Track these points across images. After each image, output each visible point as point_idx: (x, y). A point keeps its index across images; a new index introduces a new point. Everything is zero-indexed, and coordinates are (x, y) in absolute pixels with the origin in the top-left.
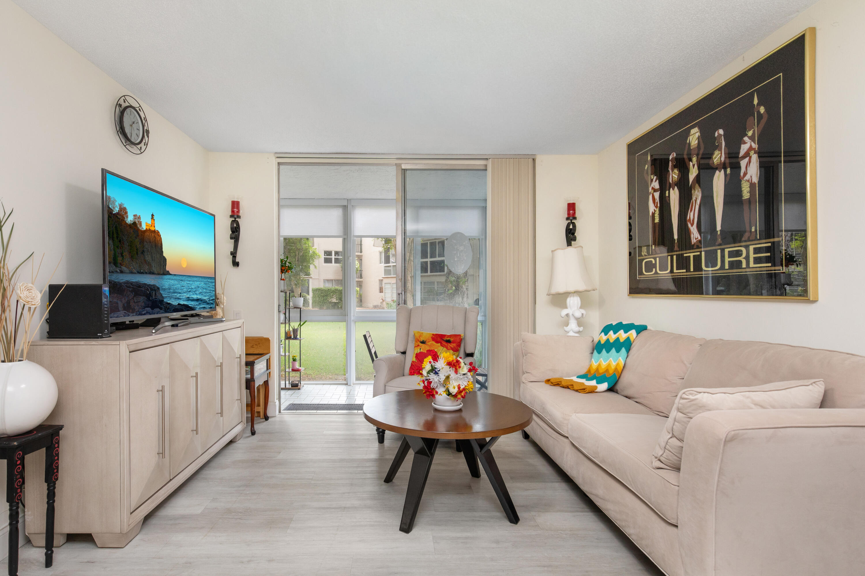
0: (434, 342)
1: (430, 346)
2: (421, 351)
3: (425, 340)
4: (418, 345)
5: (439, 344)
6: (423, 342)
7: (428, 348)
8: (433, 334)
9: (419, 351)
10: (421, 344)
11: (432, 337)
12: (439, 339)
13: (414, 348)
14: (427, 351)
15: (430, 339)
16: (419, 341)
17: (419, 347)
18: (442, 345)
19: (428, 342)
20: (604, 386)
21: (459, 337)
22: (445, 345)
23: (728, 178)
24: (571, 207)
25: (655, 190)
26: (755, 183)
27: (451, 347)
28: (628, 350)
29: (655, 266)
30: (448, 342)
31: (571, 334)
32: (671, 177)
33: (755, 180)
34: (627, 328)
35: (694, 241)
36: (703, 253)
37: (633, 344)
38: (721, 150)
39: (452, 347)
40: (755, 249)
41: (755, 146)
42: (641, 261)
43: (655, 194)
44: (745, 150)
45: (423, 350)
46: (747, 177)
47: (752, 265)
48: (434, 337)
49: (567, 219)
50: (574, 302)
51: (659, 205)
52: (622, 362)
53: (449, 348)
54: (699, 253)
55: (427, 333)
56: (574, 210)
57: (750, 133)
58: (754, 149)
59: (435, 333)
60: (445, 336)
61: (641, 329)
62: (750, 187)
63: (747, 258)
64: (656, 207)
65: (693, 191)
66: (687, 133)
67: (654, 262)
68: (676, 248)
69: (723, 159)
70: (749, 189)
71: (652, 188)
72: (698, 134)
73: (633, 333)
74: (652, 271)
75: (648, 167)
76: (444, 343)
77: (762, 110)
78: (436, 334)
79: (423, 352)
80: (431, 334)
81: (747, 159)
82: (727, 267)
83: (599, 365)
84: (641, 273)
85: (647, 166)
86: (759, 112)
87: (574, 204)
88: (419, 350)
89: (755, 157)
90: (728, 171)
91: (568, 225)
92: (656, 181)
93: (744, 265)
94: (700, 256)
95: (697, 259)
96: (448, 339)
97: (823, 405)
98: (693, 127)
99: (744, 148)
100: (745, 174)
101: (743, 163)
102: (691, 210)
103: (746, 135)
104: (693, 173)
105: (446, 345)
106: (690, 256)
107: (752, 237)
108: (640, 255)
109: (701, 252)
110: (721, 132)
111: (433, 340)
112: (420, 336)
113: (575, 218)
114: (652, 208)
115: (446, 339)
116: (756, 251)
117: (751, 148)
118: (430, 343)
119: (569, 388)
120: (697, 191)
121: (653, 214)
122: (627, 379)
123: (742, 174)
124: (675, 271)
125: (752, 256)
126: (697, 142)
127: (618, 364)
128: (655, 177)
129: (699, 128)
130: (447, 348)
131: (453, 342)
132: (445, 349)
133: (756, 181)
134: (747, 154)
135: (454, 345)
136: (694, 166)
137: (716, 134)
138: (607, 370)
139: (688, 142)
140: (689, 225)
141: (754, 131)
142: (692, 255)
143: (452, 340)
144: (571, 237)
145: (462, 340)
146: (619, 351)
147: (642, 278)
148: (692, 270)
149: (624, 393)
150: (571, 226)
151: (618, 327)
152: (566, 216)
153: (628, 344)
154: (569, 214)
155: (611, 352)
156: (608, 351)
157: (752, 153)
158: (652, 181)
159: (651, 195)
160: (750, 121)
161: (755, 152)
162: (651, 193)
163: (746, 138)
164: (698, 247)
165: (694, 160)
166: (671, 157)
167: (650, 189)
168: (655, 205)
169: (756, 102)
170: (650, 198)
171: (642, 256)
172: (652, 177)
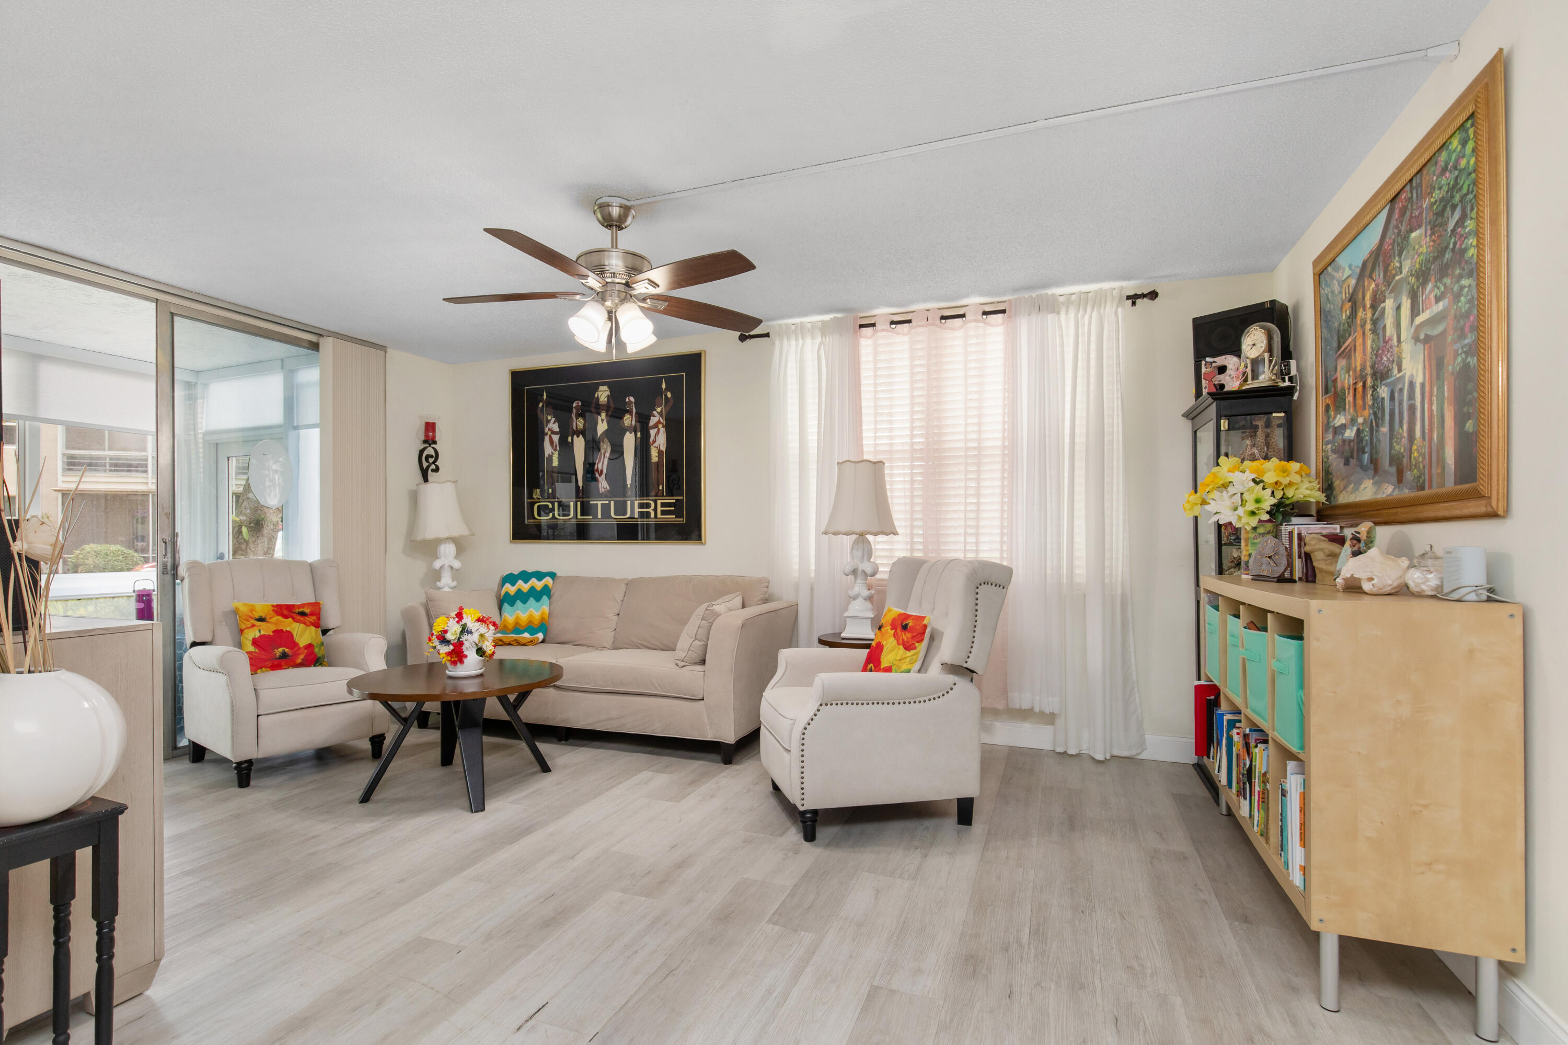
0: (280, 618)
1: (276, 624)
2: (263, 633)
3: (264, 616)
4: (253, 626)
5: (290, 619)
6: (261, 619)
7: (274, 628)
8: (273, 606)
9: (257, 635)
10: (257, 623)
11: (273, 610)
12: (286, 612)
13: (242, 631)
14: (274, 632)
15: (273, 613)
16: (252, 618)
17: (255, 628)
18: (295, 621)
19: (271, 618)
20: (540, 636)
21: (315, 605)
22: (301, 621)
23: (639, 441)
24: (430, 427)
25: (554, 433)
26: (662, 451)
27: (310, 622)
28: (549, 597)
29: (553, 509)
30: (303, 614)
31: (447, 589)
32: (574, 423)
33: (663, 448)
34: (540, 576)
35: (602, 490)
36: (612, 503)
37: (552, 592)
38: (631, 414)
39: (312, 621)
40: (661, 503)
41: (663, 421)
42: (531, 505)
43: (553, 436)
44: (654, 422)
45: (265, 631)
46: (656, 444)
47: (659, 515)
48: (276, 609)
49: (425, 442)
50: (448, 551)
51: (558, 448)
52: (546, 608)
53: (308, 623)
54: (608, 502)
55: (262, 606)
56: (434, 431)
57: (659, 410)
58: (662, 424)
59: (275, 604)
60: (293, 606)
61: (553, 575)
62: (658, 453)
63: (655, 510)
64: (555, 450)
65: (601, 444)
66: (596, 388)
67: (550, 506)
68: (580, 495)
69: (634, 423)
70: (657, 454)
71: (549, 429)
72: (608, 393)
73: (548, 581)
74: (548, 515)
75: (543, 406)
76: (299, 617)
77: (669, 395)
78: (277, 605)
79: (267, 634)
80: (267, 605)
81: (657, 429)
82: (636, 516)
83: (517, 618)
84: (531, 516)
85: (541, 405)
86: (666, 396)
87: (433, 424)
88: (258, 632)
89: (663, 430)
90: (639, 435)
91: (424, 450)
92: (554, 423)
93: (652, 515)
94: (609, 505)
95: (606, 508)
96: (301, 610)
97: (743, 607)
98: (603, 384)
99: (653, 421)
100: (654, 441)
101: (653, 432)
102: (599, 461)
103: (656, 410)
104: (602, 427)
105: (302, 619)
106: (597, 504)
107: (660, 494)
108: (530, 496)
109: (610, 501)
110: (632, 399)
111: (277, 615)
112: (252, 610)
113: (435, 443)
114: (548, 449)
115: (297, 611)
116: (663, 505)
117: (659, 422)
118: (275, 619)
120: (605, 445)
121: (551, 457)
122: (557, 626)
123: (651, 440)
124: (579, 517)
125: (659, 509)
126: (606, 399)
127: (543, 613)
128: (553, 419)
129: (609, 387)
130: (305, 624)
131: (312, 614)
132: (302, 626)
133: (664, 450)
134: (656, 426)
135: (314, 618)
136: (602, 421)
137: (627, 400)
138: (530, 622)
139: (596, 396)
140: (597, 475)
141: (662, 409)
142: (599, 503)
143: (307, 611)
144: (428, 467)
145: (320, 609)
146: (538, 599)
147: (531, 522)
148: (599, 516)
149: (559, 640)
150: (430, 451)
151: (525, 576)
152: (423, 438)
153: (546, 591)
154: (427, 436)
155: (529, 602)
156: (524, 602)
157: (660, 426)
158: (548, 422)
159: (548, 436)
160: (658, 400)
161: (663, 426)
162: (547, 434)
163: (655, 413)
164: (606, 496)
165: (603, 415)
166: (574, 405)
167: (546, 430)
168: (552, 447)
169: (664, 386)
170: (547, 439)
171: (533, 498)
172: (549, 417)
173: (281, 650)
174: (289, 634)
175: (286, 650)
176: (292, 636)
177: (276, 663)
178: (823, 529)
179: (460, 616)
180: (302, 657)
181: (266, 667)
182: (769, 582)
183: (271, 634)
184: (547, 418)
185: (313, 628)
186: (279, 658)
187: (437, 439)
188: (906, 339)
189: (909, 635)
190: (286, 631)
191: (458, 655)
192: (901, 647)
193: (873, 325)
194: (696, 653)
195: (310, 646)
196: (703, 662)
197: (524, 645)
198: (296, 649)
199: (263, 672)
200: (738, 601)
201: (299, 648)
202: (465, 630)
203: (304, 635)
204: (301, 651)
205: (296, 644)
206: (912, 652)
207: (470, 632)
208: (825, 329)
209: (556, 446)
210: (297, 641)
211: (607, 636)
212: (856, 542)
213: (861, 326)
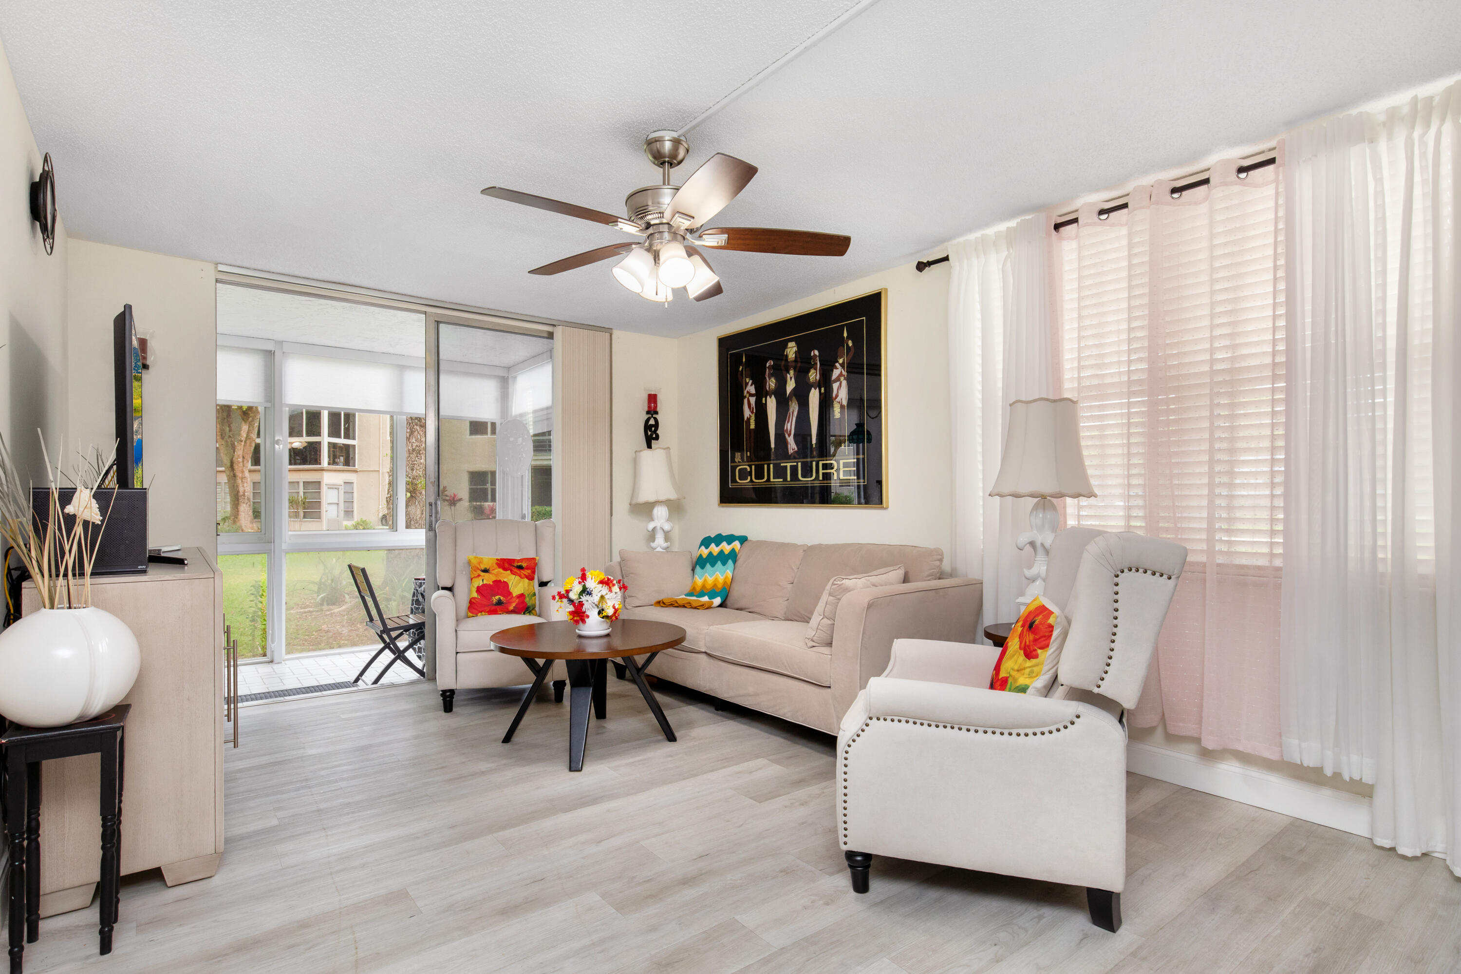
0: (501, 570)
1: (496, 575)
2: (485, 582)
3: (488, 568)
4: (479, 576)
5: (509, 572)
6: (486, 571)
7: (494, 579)
8: (497, 560)
9: (481, 583)
10: (482, 574)
11: (497, 563)
12: (506, 565)
13: (472, 579)
14: (493, 582)
15: (496, 566)
16: (478, 569)
17: (480, 577)
18: (512, 573)
19: (493, 570)
20: (717, 601)
21: (533, 561)
22: (515, 572)
23: (823, 396)
24: (652, 399)
25: (751, 395)
26: (844, 406)
27: (525, 575)
28: (735, 562)
29: (750, 473)
30: (520, 568)
31: (659, 549)
32: (768, 384)
33: (845, 402)
34: (730, 539)
35: (791, 451)
36: (800, 464)
37: (739, 556)
38: (816, 369)
39: (527, 574)
40: (844, 463)
41: (845, 373)
42: (734, 468)
43: (750, 398)
44: (837, 375)
45: (487, 581)
46: (838, 399)
47: (842, 476)
48: (499, 562)
49: (648, 413)
50: (661, 512)
51: (754, 411)
52: (729, 574)
53: (523, 576)
54: (795, 464)
55: (489, 559)
56: (655, 402)
58: (844, 376)
59: (499, 558)
60: (514, 560)
61: (743, 540)
62: (840, 408)
63: (838, 470)
64: (752, 412)
65: (790, 403)
66: (784, 345)
67: (749, 470)
68: (772, 457)
69: (818, 378)
70: (839, 410)
71: (748, 392)
72: (795, 349)
73: (736, 545)
74: (747, 479)
75: (743, 368)
76: (516, 570)
77: (850, 343)
78: (501, 559)
79: (488, 583)
80: (491, 559)
81: (838, 383)
82: (821, 478)
83: (705, 580)
84: (734, 480)
85: (741, 368)
86: (848, 345)
87: (655, 396)
88: (481, 581)
89: (844, 383)
90: (823, 390)
91: (648, 420)
92: (751, 385)
93: (835, 477)
94: (797, 466)
95: (794, 469)
96: (519, 564)
98: (791, 340)
99: (836, 373)
100: (837, 396)
101: (835, 386)
102: (788, 422)
103: (838, 362)
104: (791, 385)
105: (518, 572)
106: (786, 466)
107: (843, 453)
108: (733, 461)
109: (797, 463)
110: (817, 352)
111: (499, 567)
112: (480, 563)
113: (657, 413)
114: (747, 413)
115: (516, 564)
117: (841, 375)
118: (496, 571)
119: (686, 607)
120: (794, 403)
121: (749, 419)
122: (737, 592)
123: (834, 396)
124: (772, 480)
125: (842, 469)
126: (794, 356)
127: (726, 578)
128: (751, 381)
129: (796, 343)
130: (520, 576)
131: (527, 568)
132: (517, 578)
133: (846, 405)
134: (838, 379)
135: (529, 571)
136: (791, 378)
137: (812, 354)
138: (715, 585)
139: (785, 353)
140: (787, 436)
141: (844, 360)
142: (789, 465)
143: (524, 565)
144: (651, 435)
145: (536, 564)
146: (724, 563)
147: (735, 486)
148: (789, 479)
149: (737, 606)
150: (652, 422)
151: (719, 539)
152: (646, 409)
153: (733, 556)
154: (649, 407)
155: (717, 565)
156: (713, 565)
157: (842, 379)
158: (747, 384)
159: (746, 399)
160: (840, 349)
161: (845, 379)
162: (745, 397)
163: (837, 364)
164: (795, 458)
165: (792, 372)
166: (768, 365)
167: (745, 393)
168: (750, 410)
169: (845, 335)
170: (746, 401)
171: (735, 462)
172: (747, 380)
173: (497, 597)
174: (506, 584)
175: (502, 598)
176: (508, 587)
177: (493, 608)
178: (989, 489)
179: (584, 578)
180: (514, 605)
181: (485, 612)
182: (942, 554)
183: (491, 583)
184: (745, 380)
185: (526, 580)
186: (495, 605)
187: (658, 409)
188: (1124, 231)
189: (1032, 637)
190: (504, 581)
191: (579, 615)
192: (1022, 652)
193: (1075, 221)
194: (826, 633)
195: (522, 596)
196: (830, 644)
197: (696, 608)
198: (509, 597)
199: (482, 615)
200: (899, 573)
201: (513, 597)
202: (585, 591)
203: (517, 585)
204: (513, 600)
205: (510, 594)
206: (1034, 661)
207: (590, 594)
208: (1011, 237)
209: (753, 408)
210: (511, 591)
211: (780, 606)
212: (1036, 508)
213: (1057, 227)
